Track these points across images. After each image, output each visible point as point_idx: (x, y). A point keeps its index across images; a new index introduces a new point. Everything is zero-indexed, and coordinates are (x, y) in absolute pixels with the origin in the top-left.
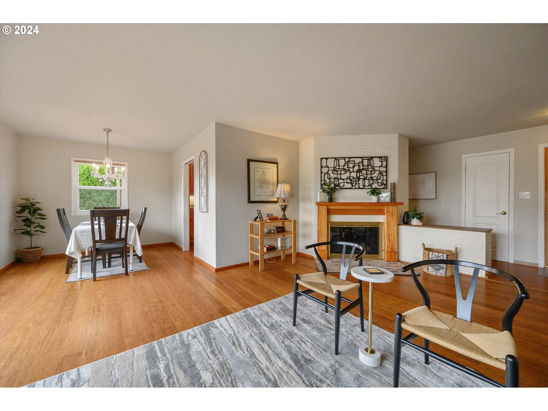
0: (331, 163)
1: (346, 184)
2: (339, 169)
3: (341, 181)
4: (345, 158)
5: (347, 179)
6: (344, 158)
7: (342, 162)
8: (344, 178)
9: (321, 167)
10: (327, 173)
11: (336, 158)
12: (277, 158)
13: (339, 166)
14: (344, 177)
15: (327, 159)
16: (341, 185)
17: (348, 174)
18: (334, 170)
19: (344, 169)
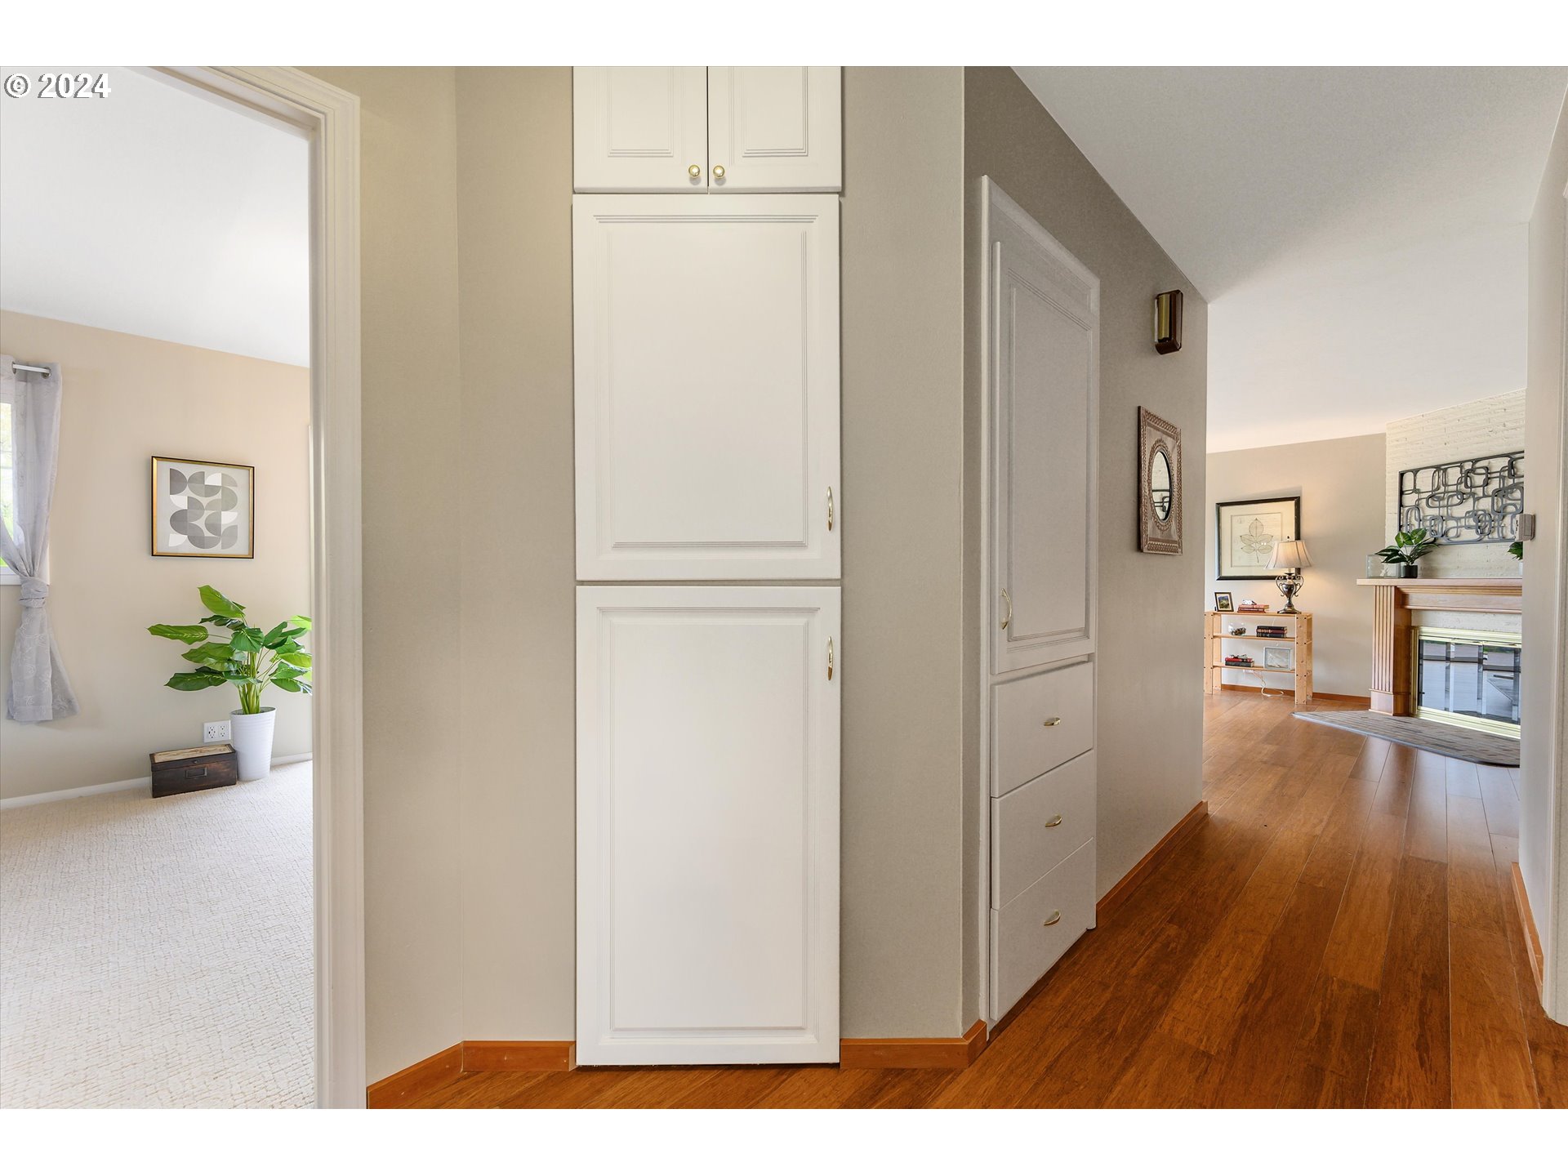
0: (1425, 481)
1: (1464, 531)
2: (1444, 493)
3: (1452, 523)
4: (1462, 462)
5: (1465, 517)
6: (1461, 464)
7: (1454, 475)
8: (1460, 516)
9: (1402, 493)
10: (1417, 507)
11: (1438, 468)
12: (1301, 487)
13: (1446, 485)
14: (1459, 511)
15: (1415, 472)
16: (1452, 533)
17: (1469, 505)
18: (1431, 497)
19: (1457, 491)
